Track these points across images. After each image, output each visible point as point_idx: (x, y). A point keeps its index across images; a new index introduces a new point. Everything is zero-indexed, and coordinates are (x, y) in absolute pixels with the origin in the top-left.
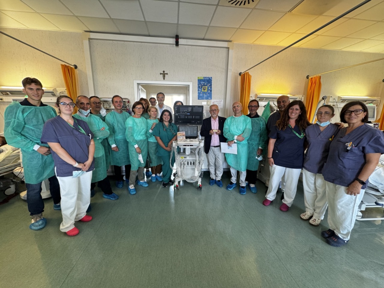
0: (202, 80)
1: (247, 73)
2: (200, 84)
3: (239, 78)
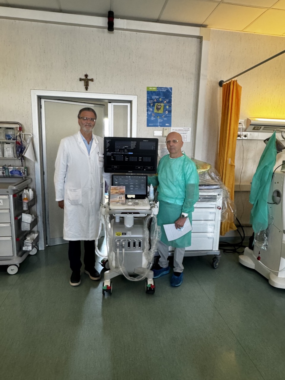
0: (154, 92)
1: (234, 81)
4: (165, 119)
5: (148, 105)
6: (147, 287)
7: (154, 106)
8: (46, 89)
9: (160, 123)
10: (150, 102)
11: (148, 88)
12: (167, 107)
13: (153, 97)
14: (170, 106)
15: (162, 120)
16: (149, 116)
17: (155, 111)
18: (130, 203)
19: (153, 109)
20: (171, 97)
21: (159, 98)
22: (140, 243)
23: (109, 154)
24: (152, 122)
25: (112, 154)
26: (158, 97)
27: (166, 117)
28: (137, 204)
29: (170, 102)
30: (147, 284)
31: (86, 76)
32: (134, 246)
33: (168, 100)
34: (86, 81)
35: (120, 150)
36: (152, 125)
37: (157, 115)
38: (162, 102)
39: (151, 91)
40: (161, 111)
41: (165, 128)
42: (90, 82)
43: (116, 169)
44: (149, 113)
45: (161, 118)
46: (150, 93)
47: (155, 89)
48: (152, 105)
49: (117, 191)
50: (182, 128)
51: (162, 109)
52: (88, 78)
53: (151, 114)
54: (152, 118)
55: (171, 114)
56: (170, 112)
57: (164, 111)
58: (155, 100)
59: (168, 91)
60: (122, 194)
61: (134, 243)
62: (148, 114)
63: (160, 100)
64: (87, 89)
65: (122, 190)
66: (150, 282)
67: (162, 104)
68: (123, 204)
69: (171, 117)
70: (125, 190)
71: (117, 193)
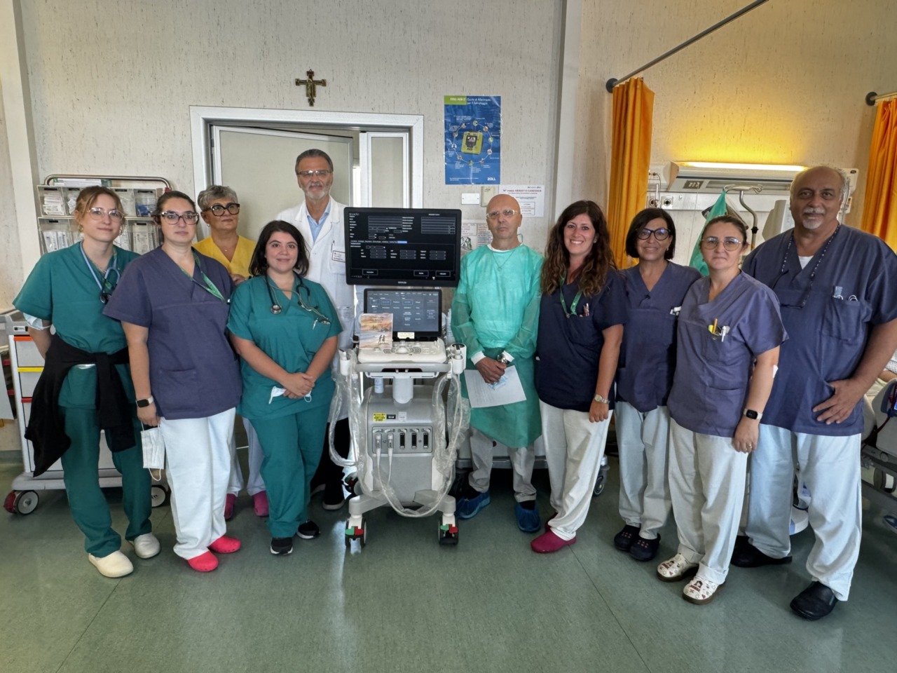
0: (461, 107)
1: (636, 81)
2: (455, 123)
3: (608, 100)
4: (487, 166)
5: (449, 135)
6: (442, 531)
7: (460, 137)
8: (222, 105)
9: (474, 175)
10: (451, 129)
11: (447, 98)
12: (491, 140)
13: (460, 118)
14: (497, 138)
15: (478, 170)
16: (450, 160)
17: (464, 149)
18: (403, 350)
19: (460, 146)
20: (499, 118)
21: (473, 120)
22: (426, 437)
23: (356, 244)
24: (458, 173)
25: (363, 245)
26: (469, 118)
27: (487, 162)
28: (418, 351)
29: (496, 129)
30: (441, 524)
31: (310, 74)
32: (414, 443)
33: (491, 125)
34: (311, 85)
35: (379, 235)
36: (457, 179)
37: (468, 157)
38: (478, 129)
39: (454, 106)
40: (476, 150)
41: (486, 186)
42: (319, 88)
43: (372, 277)
44: (451, 154)
45: (477, 163)
46: (452, 111)
47: (462, 101)
48: (456, 135)
49: (376, 324)
50: (525, 187)
51: (479, 143)
52: (315, 78)
53: (455, 156)
54: (458, 166)
55: (499, 156)
56: (497, 150)
57: (484, 149)
58: (464, 126)
59: (491, 103)
60: (386, 330)
61: (414, 437)
62: (447, 156)
63: (475, 124)
64: (311, 102)
65: (385, 322)
66: (449, 520)
67: (479, 134)
68: (387, 352)
69: (499, 161)
70: (392, 321)
71: (374, 328)
